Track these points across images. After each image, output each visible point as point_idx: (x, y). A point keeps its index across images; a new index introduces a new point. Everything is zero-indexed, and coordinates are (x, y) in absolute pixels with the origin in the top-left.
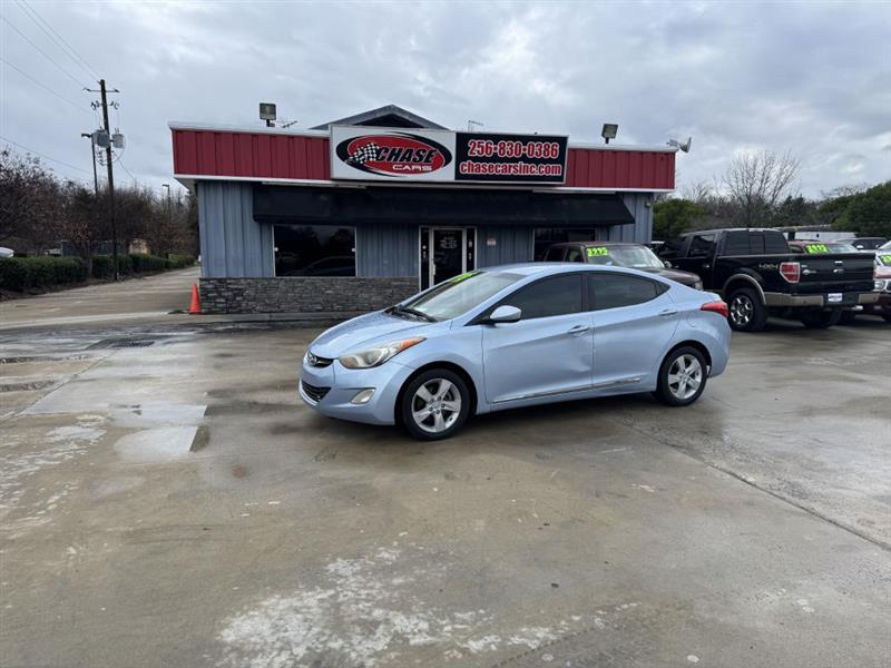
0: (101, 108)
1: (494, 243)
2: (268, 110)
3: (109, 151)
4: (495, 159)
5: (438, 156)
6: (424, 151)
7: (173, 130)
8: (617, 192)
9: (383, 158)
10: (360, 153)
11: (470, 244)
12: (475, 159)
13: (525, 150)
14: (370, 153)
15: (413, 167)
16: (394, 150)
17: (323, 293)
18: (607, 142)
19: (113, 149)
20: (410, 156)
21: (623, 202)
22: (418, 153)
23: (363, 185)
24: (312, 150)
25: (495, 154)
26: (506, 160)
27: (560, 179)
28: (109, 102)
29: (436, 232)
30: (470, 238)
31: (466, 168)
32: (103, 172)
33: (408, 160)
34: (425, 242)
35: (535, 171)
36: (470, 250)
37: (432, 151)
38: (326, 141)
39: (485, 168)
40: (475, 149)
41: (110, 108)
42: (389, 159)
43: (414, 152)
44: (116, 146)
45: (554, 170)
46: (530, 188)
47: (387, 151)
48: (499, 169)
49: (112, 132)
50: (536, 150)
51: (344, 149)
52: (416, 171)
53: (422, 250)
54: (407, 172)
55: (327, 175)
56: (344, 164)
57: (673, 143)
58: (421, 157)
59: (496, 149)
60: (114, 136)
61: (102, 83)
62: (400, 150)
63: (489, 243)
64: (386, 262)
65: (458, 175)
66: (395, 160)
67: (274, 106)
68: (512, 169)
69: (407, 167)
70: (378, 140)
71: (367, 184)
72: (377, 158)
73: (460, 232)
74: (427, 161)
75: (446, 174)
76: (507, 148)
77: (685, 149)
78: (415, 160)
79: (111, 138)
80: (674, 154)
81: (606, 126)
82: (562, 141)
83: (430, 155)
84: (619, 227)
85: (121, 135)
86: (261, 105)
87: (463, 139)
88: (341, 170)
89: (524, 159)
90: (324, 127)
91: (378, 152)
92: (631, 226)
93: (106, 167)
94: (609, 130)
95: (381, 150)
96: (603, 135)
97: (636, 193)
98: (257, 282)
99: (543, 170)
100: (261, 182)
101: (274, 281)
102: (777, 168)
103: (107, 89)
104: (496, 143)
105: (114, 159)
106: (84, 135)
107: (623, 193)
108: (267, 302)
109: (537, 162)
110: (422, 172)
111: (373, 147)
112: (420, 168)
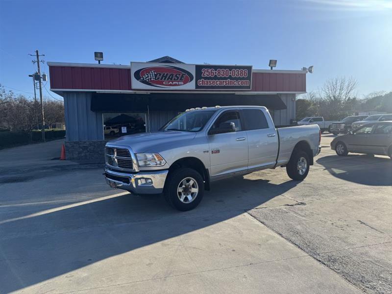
0: (36, 63)
2: (99, 55)
3: (40, 82)
6: (179, 75)
7: (50, 66)
8: (277, 94)
9: (158, 78)
10: (146, 76)
12: (206, 78)
13: (230, 73)
14: (151, 76)
15: (174, 83)
16: (164, 74)
18: (272, 69)
19: (42, 81)
20: (172, 77)
21: (280, 99)
22: (176, 76)
23: (149, 92)
24: (121, 75)
25: (216, 75)
26: (221, 79)
27: (249, 87)
28: (40, 60)
31: (200, 82)
33: (171, 79)
35: (236, 83)
37: (183, 75)
38: (129, 70)
39: (211, 83)
40: (205, 73)
41: (40, 63)
42: (161, 79)
43: (174, 76)
45: (245, 83)
46: (233, 92)
47: (160, 75)
48: (218, 83)
49: (41, 74)
50: (236, 74)
51: (138, 75)
52: (175, 85)
54: (171, 85)
55: (130, 88)
56: (138, 82)
57: (304, 69)
58: (178, 78)
59: (216, 73)
62: (167, 74)
65: (197, 86)
66: (165, 79)
67: (102, 53)
68: (224, 83)
69: (171, 83)
70: (156, 69)
71: (151, 92)
72: (155, 78)
74: (181, 79)
75: (191, 86)
76: (222, 73)
77: (311, 71)
78: (174, 79)
80: (305, 75)
81: (271, 61)
82: (249, 68)
83: (182, 77)
84: (279, 111)
85: (46, 75)
86: (95, 53)
87: (199, 68)
88: (136, 84)
89: (230, 77)
91: (156, 75)
92: (285, 110)
93: (39, 90)
94: (273, 63)
96: (269, 65)
97: (287, 94)
98: (95, 142)
99: (240, 83)
100: (95, 92)
101: (103, 142)
102: (346, 84)
103: (39, 54)
104: (216, 70)
105: (42, 86)
106: (30, 76)
107: (281, 94)
108: (100, 152)
109: (237, 79)
110: (179, 85)
111: (153, 73)
112: (177, 83)
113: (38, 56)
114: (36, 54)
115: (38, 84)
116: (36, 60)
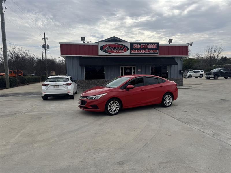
0: (44, 39)
1: (140, 70)
3: (46, 50)
4: (140, 49)
5: (125, 49)
6: (122, 48)
7: (60, 44)
8: (173, 57)
10: (106, 49)
11: (134, 71)
12: (135, 49)
13: (148, 46)
14: (108, 49)
16: (114, 47)
17: (97, 83)
18: (170, 44)
19: (47, 49)
20: (118, 49)
21: (174, 59)
22: (120, 48)
23: (107, 57)
24: (93, 48)
26: (143, 49)
27: (157, 54)
28: (46, 38)
29: (125, 68)
30: (134, 69)
31: (132, 51)
32: (44, 54)
33: (118, 50)
34: (122, 70)
35: (151, 52)
36: (134, 72)
38: (97, 46)
39: (137, 51)
40: (135, 47)
41: (46, 39)
42: (113, 50)
43: (119, 48)
44: (47, 48)
45: (156, 51)
46: (149, 56)
47: (112, 48)
48: (141, 51)
49: (47, 45)
50: (151, 46)
51: (102, 48)
52: (120, 53)
53: (121, 72)
54: (117, 53)
55: (98, 54)
56: (102, 51)
57: (187, 43)
59: (140, 46)
60: (47, 46)
61: (44, 33)
62: (116, 48)
63: (139, 70)
64: (112, 75)
65: (131, 53)
66: (115, 50)
67: (85, 38)
68: (145, 51)
69: (117, 52)
70: (110, 45)
71: (107, 56)
72: (110, 50)
73: (131, 68)
74: (123, 50)
75: (127, 53)
76: (143, 46)
77: (191, 45)
78: (119, 50)
79: (46, 46)
80: (188, 46)
81: (169, 40)
82: (158, 44)
83: (123, 48)
84: (173, 65)
85: (49, 46)
86: (82, 38)
87: (132, 44)
88: (101, 53)
89: (148, 49)
90: (97, 43)
91: (110, 48)
92: (177, 65)
93: (45, 54)
95: (111, 48)
96: (169, 42)
97: (178, 57)
98: (80, 81)
99: (153, 51)
100: (81, 57)
101: (85, 81)
102: (218, 49)
103: (46, 35)
104: (140, 45)
105: (47, 51)
106: (40, 46)
107: (174, 57)
108: (83, 86)
109: (151, 49)
110: (121, 53)
111: (109, 47)
112: (121, 52)
113: (45, 35)
114: (44, 35)
115: (45, 50)
116: (44, 38)
